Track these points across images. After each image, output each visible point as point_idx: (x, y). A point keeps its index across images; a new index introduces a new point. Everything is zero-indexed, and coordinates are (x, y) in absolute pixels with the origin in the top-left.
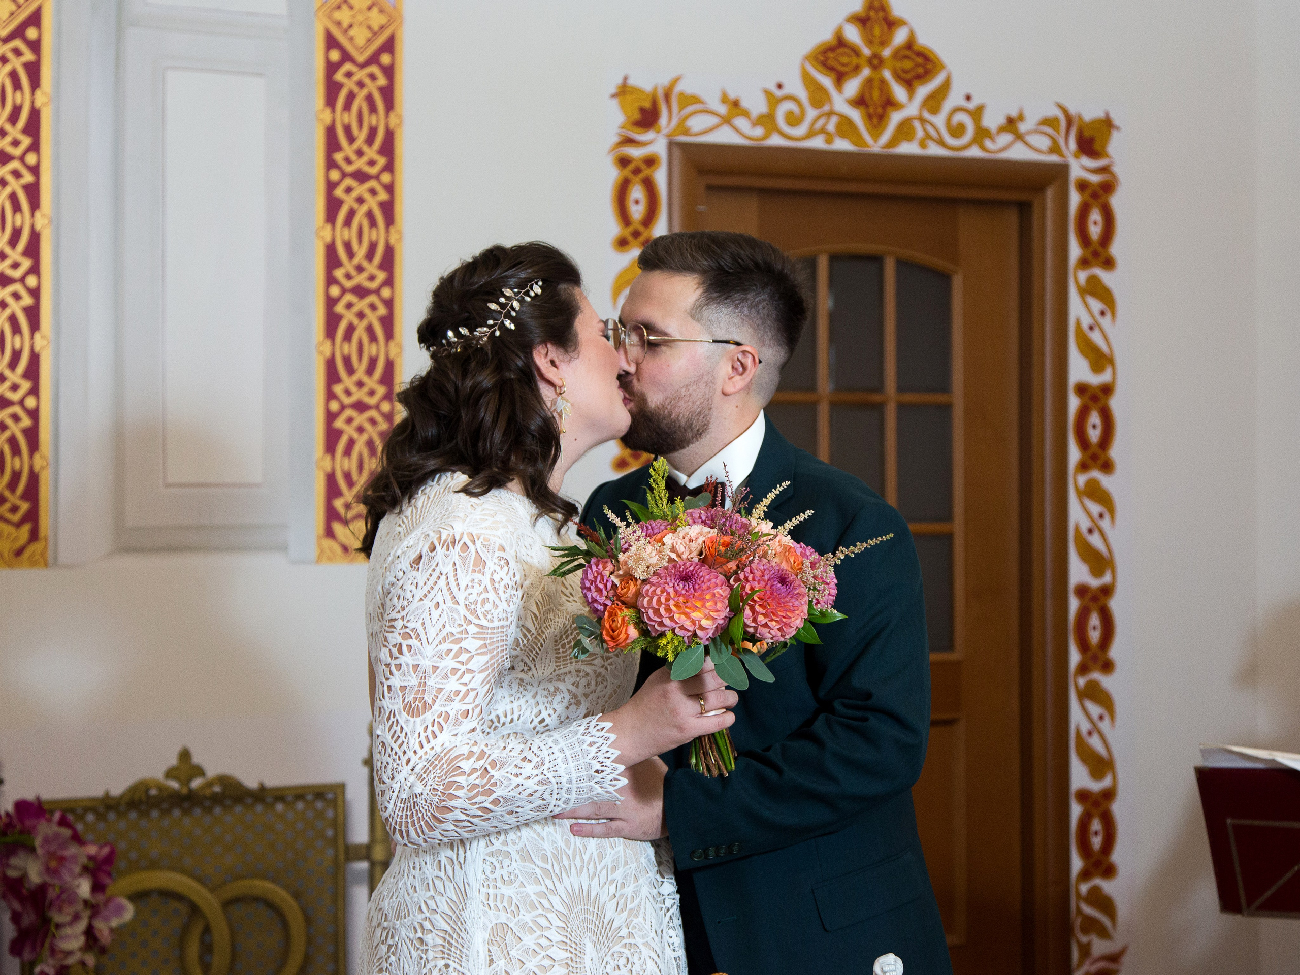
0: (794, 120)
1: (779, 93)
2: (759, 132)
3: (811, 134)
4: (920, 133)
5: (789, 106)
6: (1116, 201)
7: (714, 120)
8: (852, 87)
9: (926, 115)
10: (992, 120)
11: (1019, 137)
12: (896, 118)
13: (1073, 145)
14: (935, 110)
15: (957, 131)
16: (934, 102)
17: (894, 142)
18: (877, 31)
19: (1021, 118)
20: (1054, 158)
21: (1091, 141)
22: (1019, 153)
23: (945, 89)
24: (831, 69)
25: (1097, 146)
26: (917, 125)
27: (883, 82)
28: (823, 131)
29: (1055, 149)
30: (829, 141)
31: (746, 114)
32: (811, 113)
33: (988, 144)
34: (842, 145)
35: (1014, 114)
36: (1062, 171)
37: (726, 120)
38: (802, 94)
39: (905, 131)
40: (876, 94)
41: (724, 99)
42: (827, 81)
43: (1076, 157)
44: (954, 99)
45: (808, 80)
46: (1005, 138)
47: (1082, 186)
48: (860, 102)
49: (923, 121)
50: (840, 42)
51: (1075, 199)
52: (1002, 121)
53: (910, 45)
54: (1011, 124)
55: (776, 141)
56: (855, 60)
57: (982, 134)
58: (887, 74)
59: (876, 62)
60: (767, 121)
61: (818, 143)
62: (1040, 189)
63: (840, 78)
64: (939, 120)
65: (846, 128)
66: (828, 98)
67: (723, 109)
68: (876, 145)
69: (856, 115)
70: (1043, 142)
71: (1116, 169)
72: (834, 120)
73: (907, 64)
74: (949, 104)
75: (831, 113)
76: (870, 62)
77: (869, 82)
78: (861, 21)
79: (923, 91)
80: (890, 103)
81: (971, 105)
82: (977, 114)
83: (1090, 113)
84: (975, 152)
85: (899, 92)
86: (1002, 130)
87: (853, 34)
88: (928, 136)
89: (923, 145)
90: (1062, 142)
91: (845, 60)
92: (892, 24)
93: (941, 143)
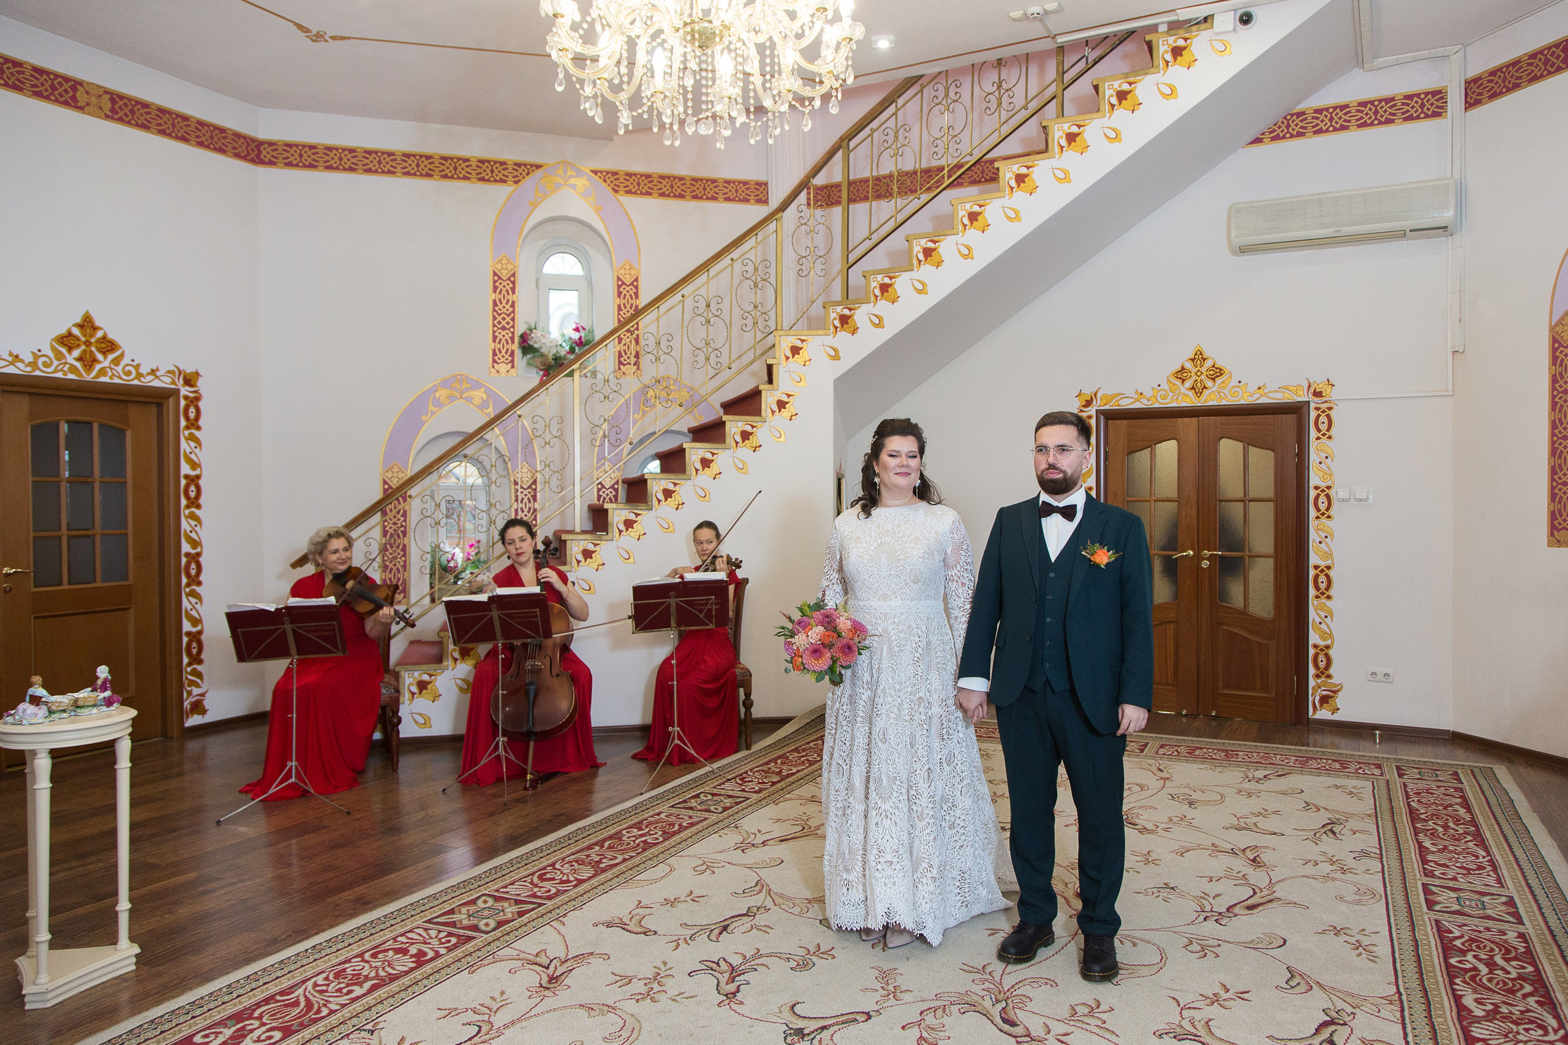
0: (45, 365)
1: (39, 354)
2: (29, 369)
3: (56, 371)
4: (110, 374)
5: (44, 359)
6: (201, 404)
7: (7, 363)
8: (76, 353)
9: (113, 366)
10: (144, 370)
11: (157, 377)
12: (98, 367)
13: (182, 382)
14: (117, 365)
15: (128, 373)
16: (117, 361)
17: (97, 376)
18: (88, 331)
19: (158, 370)
20: (173, 386)
21: (190, 380)
22: (156, 383)
23: (122, 355)
24: (66, 345)
25: (192, 383)
26: (108, 370)
27: (91, 352)
28: (62, 370)
29: (173, 383)
30: (65, 373)
31: (22, 361)
32: (56, 363)
33: (142, 379)
34: (71, 376)
35: (154, 368)
36: (178, 391)
37: (12, 363)
38: (52, 355)
39: (102, 372)
40: (88, 356)
41: (11, 354)
42: (64, 350)
43: (183, 386)
44: (126, 360)
45: (53, 348)
46: (151, 377)
47: (186, 398)
48: (80, 359)
49: (111, 369)
50: (70, 334)
51: (183, 403)
52: (149, 371)
53: (104, 337)
54: (153, 372)
55: (38, 373)
56: (77, 342)
57: (139, 375)
58: (93, 349)
59: (88, 343)
60: (33, 365)
61: (60, 375)
62: (168, 398)
63: (70, 349)
64: (119, 369)
65: (73, 369)
66: (65, 357)
67: (10, 359)
68: (89, 377)
69: (78, 365)
70: (169, 380)
71: (200, 392)
72: (67, 366)
73: (103, 345)
74: (123, 363)
75: (65, 363)
76: (85, 343)
77: (85, 351)
78: (80, 326)
79: (111, 357)
80: (95, 360)
81: (134, 364)
82: (137, 367)
83: (189, 369)
84: (136, 382)
85: (100, 357)
86: (148, 374)
87: (76, 331)
88: (114, 375)
89: (111, 378)
90: (176, 380)
91: (72, 342)
92: (95, 329)
93: (120, 378)
